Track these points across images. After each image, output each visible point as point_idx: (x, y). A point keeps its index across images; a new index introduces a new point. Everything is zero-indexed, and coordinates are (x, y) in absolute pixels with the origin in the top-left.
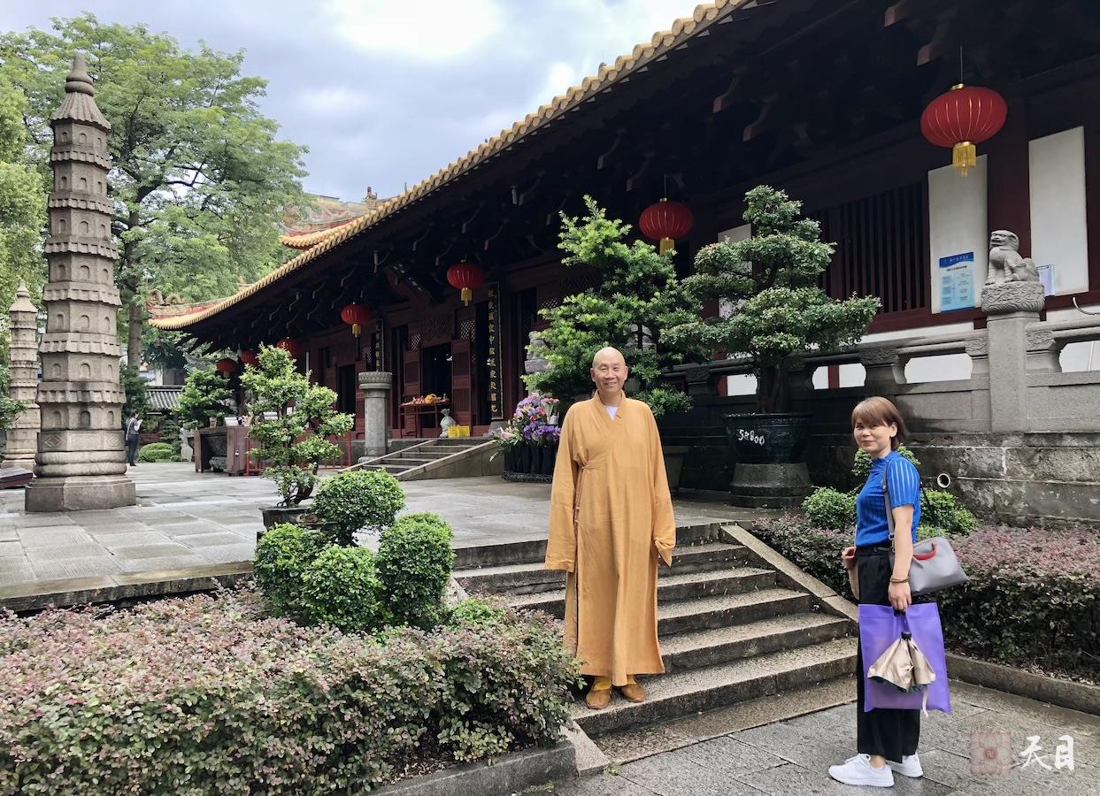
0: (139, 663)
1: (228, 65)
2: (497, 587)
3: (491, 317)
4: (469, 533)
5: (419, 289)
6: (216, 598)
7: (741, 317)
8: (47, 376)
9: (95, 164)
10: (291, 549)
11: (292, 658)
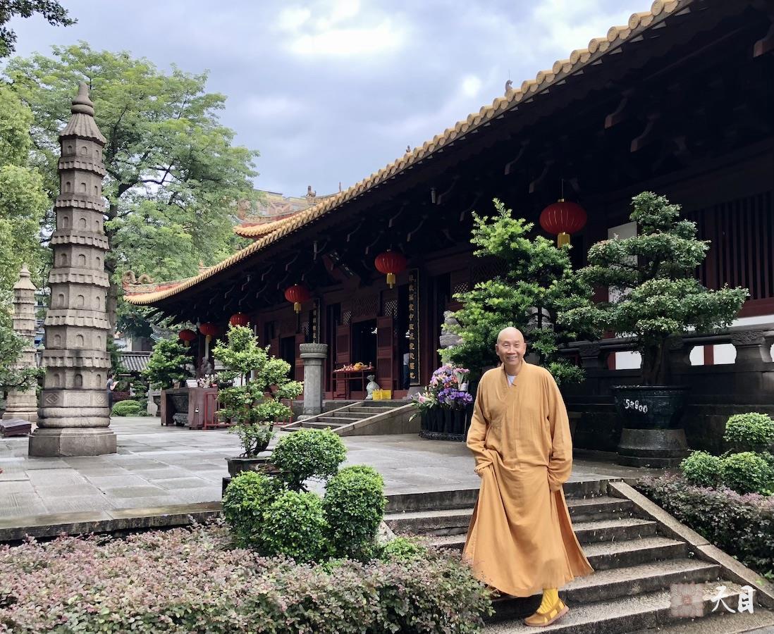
0: (136, 582)
1: (194, 84)
2: (419, 528)
3: (411, 298)
4: (394, 483)
5: (351, 274)
6: (191, 532)
7: (627, 303)
8: (49, 345)
9: (93, 172)
10: (254, 493)
11: (257, 582)
